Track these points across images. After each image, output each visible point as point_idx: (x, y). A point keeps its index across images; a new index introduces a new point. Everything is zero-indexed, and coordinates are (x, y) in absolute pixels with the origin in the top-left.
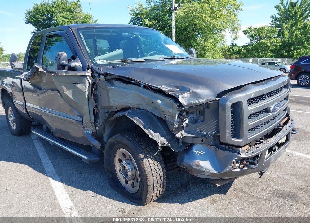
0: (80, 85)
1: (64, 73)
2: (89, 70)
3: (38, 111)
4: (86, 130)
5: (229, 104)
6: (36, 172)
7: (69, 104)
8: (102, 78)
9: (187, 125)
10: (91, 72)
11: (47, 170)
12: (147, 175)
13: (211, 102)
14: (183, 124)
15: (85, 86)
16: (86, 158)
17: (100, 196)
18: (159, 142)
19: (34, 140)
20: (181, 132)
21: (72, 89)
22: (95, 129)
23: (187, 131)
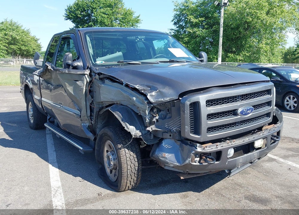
0: (80, 82)
1: (67, 71)
2: (88, 69)
3: (49, 105)
4: (83, 123)
5: (188, 103)
6: (41, 159)
7: (71, 99)
8: (97, 76)
9: (157, 120)
10: (90, 72)
11: (50, 158)
12: (122, 163)
13: (175, 101)
14: (154, 119)
15: (83, 83)
16: (81, 148)
17: (86, 181)
18: (133, 134)
19: (47, 134)
20: (151, 127)
21: (73, 86)
22: (91, 123)
23: (157, 126)
